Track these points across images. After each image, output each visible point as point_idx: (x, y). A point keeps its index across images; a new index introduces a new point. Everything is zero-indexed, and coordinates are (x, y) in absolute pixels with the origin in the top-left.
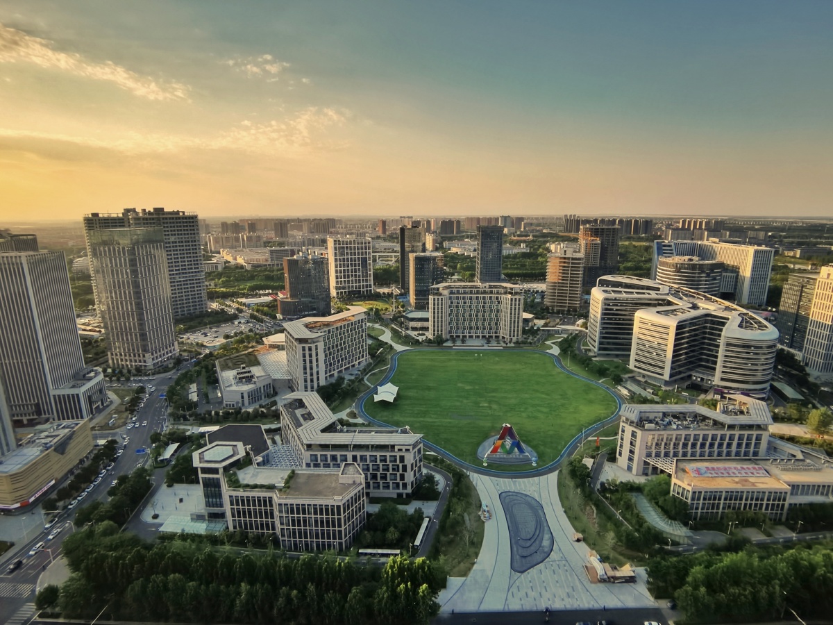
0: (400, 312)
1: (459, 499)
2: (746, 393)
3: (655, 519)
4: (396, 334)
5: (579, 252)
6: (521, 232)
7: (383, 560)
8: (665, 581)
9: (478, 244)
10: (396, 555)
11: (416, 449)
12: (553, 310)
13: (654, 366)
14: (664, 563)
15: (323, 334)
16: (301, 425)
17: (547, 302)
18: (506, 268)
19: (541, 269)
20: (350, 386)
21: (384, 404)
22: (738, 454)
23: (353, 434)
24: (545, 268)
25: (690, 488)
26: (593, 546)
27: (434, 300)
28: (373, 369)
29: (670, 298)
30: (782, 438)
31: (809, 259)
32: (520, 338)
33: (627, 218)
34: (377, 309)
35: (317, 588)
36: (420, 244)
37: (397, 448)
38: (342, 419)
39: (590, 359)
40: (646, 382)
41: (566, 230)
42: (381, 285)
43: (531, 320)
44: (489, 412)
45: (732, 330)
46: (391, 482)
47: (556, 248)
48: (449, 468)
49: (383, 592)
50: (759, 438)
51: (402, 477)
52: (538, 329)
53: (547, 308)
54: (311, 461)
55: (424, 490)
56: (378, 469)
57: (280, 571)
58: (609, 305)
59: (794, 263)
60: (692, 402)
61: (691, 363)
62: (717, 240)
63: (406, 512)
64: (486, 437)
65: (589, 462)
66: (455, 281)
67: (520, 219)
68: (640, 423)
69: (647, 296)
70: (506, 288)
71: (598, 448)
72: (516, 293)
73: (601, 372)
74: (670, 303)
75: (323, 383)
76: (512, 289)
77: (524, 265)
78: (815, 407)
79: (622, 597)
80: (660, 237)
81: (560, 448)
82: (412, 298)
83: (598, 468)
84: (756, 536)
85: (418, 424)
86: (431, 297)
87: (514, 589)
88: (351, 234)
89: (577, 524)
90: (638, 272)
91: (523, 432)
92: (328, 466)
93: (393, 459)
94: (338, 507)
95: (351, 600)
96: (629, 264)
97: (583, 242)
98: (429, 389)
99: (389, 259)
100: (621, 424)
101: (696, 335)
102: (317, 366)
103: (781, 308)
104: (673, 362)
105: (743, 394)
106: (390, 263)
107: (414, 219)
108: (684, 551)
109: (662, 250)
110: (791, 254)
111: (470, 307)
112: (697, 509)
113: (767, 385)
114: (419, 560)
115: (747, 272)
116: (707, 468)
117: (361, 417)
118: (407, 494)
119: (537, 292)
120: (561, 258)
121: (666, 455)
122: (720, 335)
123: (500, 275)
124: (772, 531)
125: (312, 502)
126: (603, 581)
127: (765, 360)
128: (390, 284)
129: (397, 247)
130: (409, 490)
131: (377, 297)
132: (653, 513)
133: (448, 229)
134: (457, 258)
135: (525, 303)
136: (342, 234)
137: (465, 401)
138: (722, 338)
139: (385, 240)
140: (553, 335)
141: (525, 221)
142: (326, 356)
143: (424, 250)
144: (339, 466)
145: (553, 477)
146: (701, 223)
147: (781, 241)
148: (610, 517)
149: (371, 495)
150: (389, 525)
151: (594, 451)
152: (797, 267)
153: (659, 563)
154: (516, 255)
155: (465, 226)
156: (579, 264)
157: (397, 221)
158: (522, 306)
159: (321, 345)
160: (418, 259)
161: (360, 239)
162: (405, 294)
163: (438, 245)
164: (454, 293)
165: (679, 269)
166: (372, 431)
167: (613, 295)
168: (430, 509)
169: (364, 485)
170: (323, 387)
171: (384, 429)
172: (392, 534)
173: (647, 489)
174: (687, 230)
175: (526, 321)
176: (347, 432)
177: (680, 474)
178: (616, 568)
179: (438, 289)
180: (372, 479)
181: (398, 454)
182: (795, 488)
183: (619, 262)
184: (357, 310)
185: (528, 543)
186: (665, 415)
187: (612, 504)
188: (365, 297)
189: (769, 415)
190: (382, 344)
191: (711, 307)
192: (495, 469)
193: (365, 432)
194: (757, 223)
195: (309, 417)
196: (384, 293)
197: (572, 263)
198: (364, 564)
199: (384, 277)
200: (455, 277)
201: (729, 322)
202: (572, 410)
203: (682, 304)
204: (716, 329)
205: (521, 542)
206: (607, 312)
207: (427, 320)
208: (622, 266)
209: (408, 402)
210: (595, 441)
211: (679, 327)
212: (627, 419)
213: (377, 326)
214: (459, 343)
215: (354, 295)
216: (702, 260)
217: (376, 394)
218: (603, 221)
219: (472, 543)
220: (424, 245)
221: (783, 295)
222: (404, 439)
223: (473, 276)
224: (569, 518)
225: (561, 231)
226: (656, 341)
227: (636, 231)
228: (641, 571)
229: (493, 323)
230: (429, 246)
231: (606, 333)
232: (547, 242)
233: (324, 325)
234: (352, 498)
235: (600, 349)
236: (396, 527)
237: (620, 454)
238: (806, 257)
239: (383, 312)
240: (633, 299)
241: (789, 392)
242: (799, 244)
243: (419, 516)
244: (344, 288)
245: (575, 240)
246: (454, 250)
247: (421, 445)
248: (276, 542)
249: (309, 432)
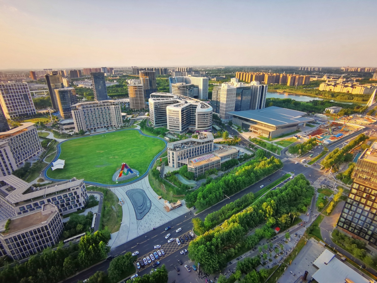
0: (56, 122)
1: (108, 201)
2: (206, 131)
3: (185, 182)
4: (56, 134)
5: (141, 83)
6: (113, 75)
7: (78, 240)
8: (191, 201)
9: (93, 82)
10: (84, 235)
11: (82, 187)
12: (134, 110)
13: (176, 127)
14: (190, 195)
15: (7, 142)
16: (8, 195)
17: (131, 107)
18: (109, 93)
19: (125, 92)
20: (35, 166)
21: (59, 170)
22: (206, 152)
23: (44, 189)
24: (127, 91)
25: (194, 167)
26: (166, 198)
27: (75, 113)
28: (47, 154)
29: (178, 100)
30: (217, 143)
31: (218, 81)
32: (123, 124)
33: (157, 67)
34: (41, 122)
35: (43, 269)
36: (60, 84)
37: (71, 189)
38: (35, 184)
39: (153, 128)
40: (174, 133)
41: (134, 74)
42: (41, 108)
43: (126, 115)
44: (115, 160)
45: (199, 110)
46: (72, 205)
47: (131, 82)
48: (100, 190)
49: (82, 253)
50: (211, 145)
51: (78, 201)
52: (130, 119)
53: (132, 109)
54: (21, 210)
55: (90, 203)
56: (64, 201)
58: (156, 105)
59: (215, 83)
60: (190, 138)
61: (188, 123)
62: (190, 76)
63: (84, 215)
64: (115, 171)
65: (159, 168)
66: (84, 101)
67: (112, 69)
68: (174, 149)
69: (169, 100)
70: (111, 102)
71: (161, 162)
72: (117, 104)
73: (158, 133)
74: (178, 102)
75: (15, 168)
76: (114, 102)
77: (118, 91)
78: (224, 131)
79: (179, 213)
80: (171, 75)
81: (147, 166)
82: (61, 113)
83: (163, 170)
84: (213, 176)
85: (80, 175)
86: (72, 112)
87: (140, 227)
88: (11, 80)
89: (158, 193)
90: (165, 90)
91: (131, 164)
92: (34, 209)
93: (71, 194)
94: (46, 227)
95: (65, 265)
96: (161, 88)
97: (141, 79)
98: (82, 157)
99: (42, 93)
100: (168, 151)
101: (188, 113)
102: (9, 160)
103: (212, 99)
104: (182, 124)
105: (205, 131)
106: (44, 96)
107: (53, 71)
108: (195, 189)
109: (172, 81)
110: (213, 79)
111: (95, 114)
112: (197, 173)
113: (211, 127)
114: (96, 233)
115: (201, 87)
116: (198, 159)
117: (47, 180)
118: (83, 208)
119: (126, 103)
120: (133, 86)
121: (185, 158)
122: (195, 112)
123: (107, 97)
124: (218, 173)
125: (28, 230)
126: (172, 209)
127: (210, 118)
128: (46, 107)
129: (46, 86)
130: (83, 205)
131: (40, 115)
132: (184, 180)
133: (74, 75)
134: (83, 90)
135: (122, 109)
136: (4, 81)
137: (102, 158)
138: (196, 113)
139: (37, 83)
140: (136, 121)
141: (114, 70)
142: (13, 153)
143: (63, 87)
144: (40, 207)
145: (147, 179)
146: (184, 69)
147: (210, 75)
148: (170, 186)
149: (63, 215)
150: (77, 224)
151: (160, 164)
152: (216, 84)
153: (188, 196)
154: (113, 86)
155: (84, 73)
156: (142, 88)
157: (42, 72)
158: (120, 110)
159: (8, 149)
160: (60, 92)
161: (19, 83)
162: (57, 112)
163: (70, 84)
164: (85, 108)
165: (179, 88)
166: (55, 185)
167: (157, 101)
168: (95, 210)
169: (58, 211)
170: (17, 171)
171: (62, 182)
172: (79, 227)
173: (180, 172)
174: (180, 72)
175: (124, 117)
176: (40, 189)
177: (190, 163)
178: (175, 204)
179: (75, 107)
180: (61, 207)
181: (73, 192)
182: (222, 158)
183: (157, 87)
184: (28, 124)
185: (142, 207)
186: (182, 144)
187: (170, 181)
188: (32, 116)
189: (213, 137)
190: (49, 140)
191: (192, 102)
192: (122, 183)
193: (52, 186)
194: (203, 68)
195: (12, 189)
196: (44, 113)
197: (139, 89)
198: (68, 246)
199: (41, 104)
200: (84, 99)
201: (198, 107)
202: (149, 150)
203: (182, 102)
204: (194, 110)
205: (139, 208)
206: (156, 108)
207: (73, 123)
208: (158, 89)
209: (72, 166)
210: (160, 160)
211: (182, 111)
212: (170, 149)
213: (43, 131)
214: (93, 132)
215: (24, 116)
216: (187, 84)
217: (53, 166)
218: (148, 69)
219: (118, 216)
220: (62, 84)
221: (213, 95)
222: (74, 184)
223: (93, 98)
224: (155, 191)
225: (131, 74)
226: (175, 117)
227: (162, 73)
228: (183, 201)
229: (108, 119)
230: (65, 83)
231: (157, 117)
232: (126, 79)
233: (7, 136)
234: (53, 219)
235: (156, 124)
236: (80, 223)
237: (170, 162)
238: (218, 80)
239: (45, 123)
240: (165, 102)
241: (217, 128)
242: (215, 76)
243: (91, 215)
244: (15, 113)
245: (138, 78)
246: (80, 86)
247: (84, 184)
248: (9, 259)
249: (14, 197)
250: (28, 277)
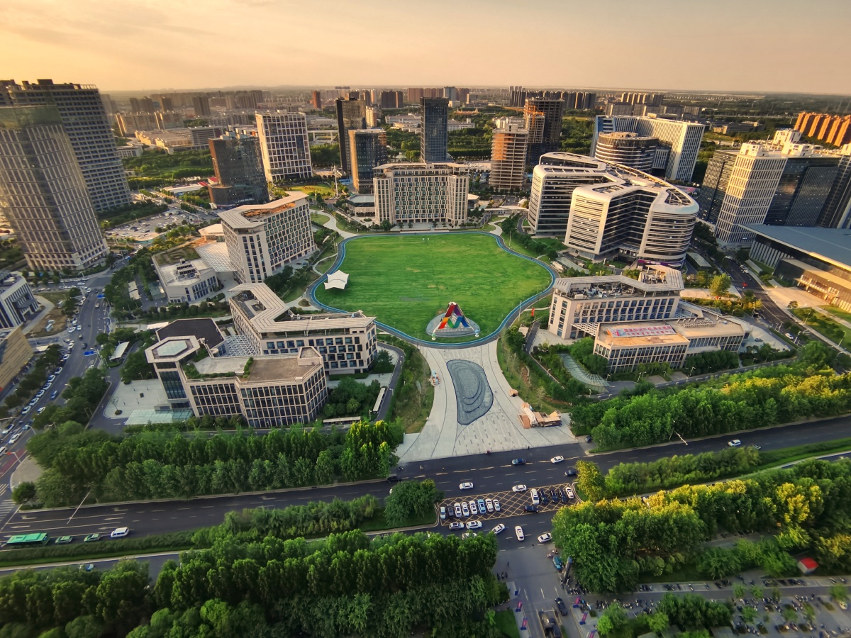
0: (343, 197)
1: (411, 370)
2: (665, 263)
3: (579, 374)
4: (341, 220)
5: (524, 128)
6: (467, 105)
7: (346, 426)
8: (585, 423)
9: (422, 119)
10: (358, 421)
11: (370, 331)
12: (497, 190)
13: (587, 241)
14: (584, 408)
15: (263, 223)
16: (254, 316)
17: (492, 182)
18: (451, 146)
19: (486, 147)
20: (298, 275)
21: (335, 291)
22: (652, 317)
23: (307, 321)
24: (489, 146)
25: (610, 348)
26: (526, 399)
27: (379, 183)
28: (321, 258)
29: (607, 175)
30: (689, 301)
31: (733, 135)
32: (466, 220)
33: (572, 90)
34: (318, 194)
35: (287, 456)
36: (360, 119)
37: (351, 331)
38: (294, 308)
39: (529, 237)
40: (578, 257)
41: (513, 103)
42: (321, 167)
43: (477, 201)
44: (437, 292)
45: (659, 206)
46: (348, 361)
47: (501, 124)
48: (401, 345)
49: (348, 453)
50: (671, 302)
51: (358, 356)
52: (483, 210)
53: (492, 188)
54: (269, 348)
55: (379, 364)
56: (335, 351)
57: (250, 447)
58: (549, 183)
59: (721, 140)
60: (618, 273)
61: (619, 237)
62: (654, 115)
63: (364, 385)
64: (434, 315)
65: (524, 330)
66: (400, 161)
67: (465, 91)
68: (571, 295)
69: (585, 173)
70: (452, 168)
71: (532, 318)
72: (462, 174)
73: (539, 249)
74: (605, 180)
75: (270, 273)
76: (457, 169)
77: (469, 143)
78: (718, 274)
79: (549, 438)
80: (601, 112)
81: (499, 320)
82: (355, 180)
83: (532, 335)
84: (658, 381)
85: (371, 308)
86: (375, 180)
87: (461, 439)
88: (282, 108)
89: (513, 382)
90: (579, 149)
91: (467, 308)
92: (286, 351)
93: (348, 340)
94: (300, 386)
95: (319, 463)
96: (571, 141)
97: (527, 117)
98: (379, 274)
99: (327, 137)
100: (554, 296)
101: (626, 211)
102: (262, 256)
103: (704, 184)
104: (604, 237)
105: (662, 264)
106: (329, 142)
107: (351, 90)
108: (601, 398)
109: (604, 125)
110: (719, 130)
111: (416, 190)
112: (615, 364)
113: (683, 256)
114: (378, 423)
115: (678, 148)
116: (626, 330)
117: (313, 304)
118: (364, 370)
119: (482, 171)
120: (506, 135)
121: (592, 320)
122: (647, 211)
123: (445, 154)
124: (671, 377)
125: (275, 384)
126: (534, 426)
127: (685, 232)
128: (330, 165)
129: (335, 123)
130: (366, 366)
131: (317, 181)
132: (578, 369)
133: (390, 101)
134: (400, 136)
135: (471, 184)
136: (271, 108)
137: (414, 284)
138: (649, 213)
139: (321, 115)
140: (496, 216)
141: (471, 93)
142: (269, 246)
143: (365, 126)
144: (296, 351)
145: (493, 345)
146: (641, 97)
147: (712, 117)
148: (541, 375)
149: (330, 373)
150: (349, 397)
151: (529, 320)
152: (723, 143)
153: (581, 409)
154: (461, 131)
155: (408, 99)
156: (523, 140)
157: (333, 92)
158: (467, 187)
159: (263, 235)
160: (358, 136)
161: (293, 114)
162: (347, 177)
163: (379, 120)
164: (399, 175)
165: (617, 145)
166: (326, 317)
167: (554, 173)
168: (385, 380)
169: (323, 366)
170: (271, 277)
171: (337, 314)
172: (353, 404)
173: (573, 350)
174: (628, 104)
175: (471, 202)
176: (301, 319)
177: (603, 336)
178: (545, 416)
179: (382, 171)
180: (330, 359)
181: (353, 336)
182: (694, 342)
183: (561, 139)
184: (297, 196)
185: (472, 401)
186: (593, 285)
187: (543, 364)
188: (304, 181)
189: (682, 282)
190: (327, 232)
191: (643, 183)
192: (443, 342)
193: (320, 318)
194: (694, 97)
195: (260, 307)
196: (325, 176)
197: (517, 140)
198: (329, 431)
199: (323, 158)
200: (400, 156)
201: (657, 198)
202: (510, 286)
203: (616, 181)
204: (645, 205)
205: (466, 401)
206: (548, 190)
207: (372, 205)
208: (563, 143)
209: (358, 288)
210: (531, 312)
211: (612, 204)
212: (559, 291)
213: (320, 212)
214: (406, 227)
215: (292, 179)
216: (639, 136)
217: (327, 282)
218: (548, 94)
219: (424, 405)
220: (364, 120)
221: (707, 171)
222: (358, 323)
223: (418, 155)
224: (506, 377)
225: (506, 105)
226: (591, 217)
227: (579, 106)
228: (566, 417)
229: (439, 205)
230: (370, 120)
231: (545, 212)
232: (491, 117)
233: (263, 213)
234: (312, 377)
235: (539, 228)
236: (355, 398)
237: (552, 322)
238: (731, 134)
239: (325, 197)
240: (572, 177)
241: (701, 261)
242: (728, 120)
243: (376, 387)
244: (280, 171)
245: (520, 114)
246: (397, 126)
247: (375, 327)
248: (244, 423)
249: (263, 322)
250: (263, 459)
